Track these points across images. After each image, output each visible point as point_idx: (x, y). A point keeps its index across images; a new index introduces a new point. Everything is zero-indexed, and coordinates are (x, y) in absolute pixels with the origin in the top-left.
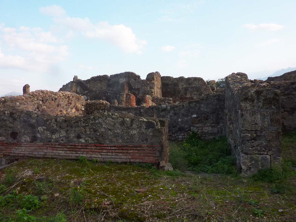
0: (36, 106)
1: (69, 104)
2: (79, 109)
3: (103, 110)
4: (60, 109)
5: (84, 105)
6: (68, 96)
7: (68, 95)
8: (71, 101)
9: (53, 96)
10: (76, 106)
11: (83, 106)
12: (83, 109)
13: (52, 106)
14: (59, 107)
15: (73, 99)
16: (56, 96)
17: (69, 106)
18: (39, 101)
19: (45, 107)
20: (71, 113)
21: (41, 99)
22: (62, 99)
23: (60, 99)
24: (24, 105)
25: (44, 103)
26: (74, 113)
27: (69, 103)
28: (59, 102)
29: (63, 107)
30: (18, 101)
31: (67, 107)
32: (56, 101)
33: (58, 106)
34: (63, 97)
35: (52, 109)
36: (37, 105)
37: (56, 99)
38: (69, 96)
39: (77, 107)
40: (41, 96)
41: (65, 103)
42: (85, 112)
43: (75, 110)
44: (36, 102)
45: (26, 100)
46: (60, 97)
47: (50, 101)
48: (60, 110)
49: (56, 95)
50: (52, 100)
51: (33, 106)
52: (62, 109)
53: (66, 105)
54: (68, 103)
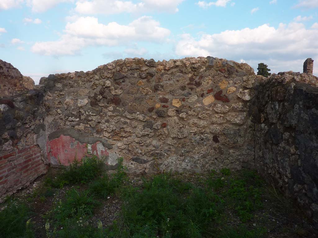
0: (98, 89)
1: (190, 86)
2: (230, 97)
3: (281, 101)
4: (161, 96)
5: (251, 86)
6: (194, 68)
7: (193, 64)
8: (201, 77)
9: (144, 68)
10: (216, 90)
11: (246, 91)
12: (247, 98)
13: (138, 90)
14: (159, 92)
15: (207, 73)
16: (155, 69)
17: (192, 89)
18: (105, 80)
19: (119, 92)
20: (199, 105)
21: (109, 75)
22: (172, 73)
23: (162, 75)
24: (71, 89)
25: (117, 83)
26: (210, 106)
27: (192, 84)
28: (159, 82)
29: (172, 92)
30: (62, 80)
31: (185, 92)
32: (153, 78)
33: (156, 89)
34: (174, 70)
35: (138, 95)
36: (101, 87)
37: (152, 75)
38: (196, 66)
39: (221, 92)
40: (111, 70)
41: (180, 84)
42: (254, 104)
43: (213, 99)
44: (97, 82)
45: (77, 79)
46: (165, 70)
47: (133, 81)
48: (160, 99)
49: (153, 67)
50: (141, 78)
51: (91, 90)
52: (167, 97)
53: (183, 88)
54: (188, 84)
